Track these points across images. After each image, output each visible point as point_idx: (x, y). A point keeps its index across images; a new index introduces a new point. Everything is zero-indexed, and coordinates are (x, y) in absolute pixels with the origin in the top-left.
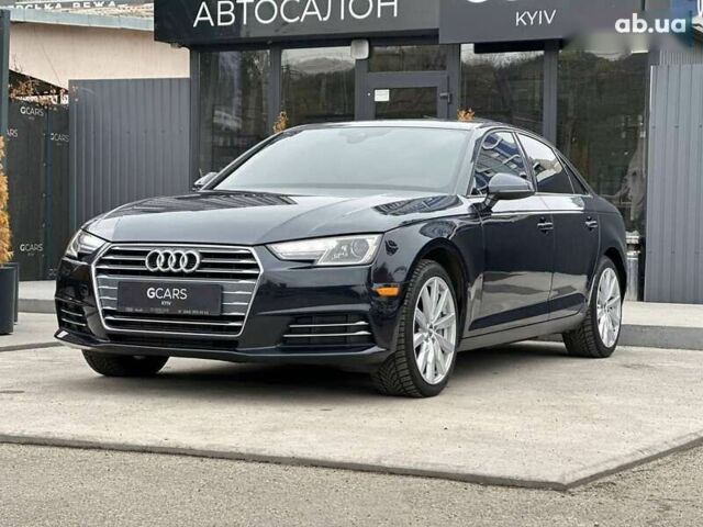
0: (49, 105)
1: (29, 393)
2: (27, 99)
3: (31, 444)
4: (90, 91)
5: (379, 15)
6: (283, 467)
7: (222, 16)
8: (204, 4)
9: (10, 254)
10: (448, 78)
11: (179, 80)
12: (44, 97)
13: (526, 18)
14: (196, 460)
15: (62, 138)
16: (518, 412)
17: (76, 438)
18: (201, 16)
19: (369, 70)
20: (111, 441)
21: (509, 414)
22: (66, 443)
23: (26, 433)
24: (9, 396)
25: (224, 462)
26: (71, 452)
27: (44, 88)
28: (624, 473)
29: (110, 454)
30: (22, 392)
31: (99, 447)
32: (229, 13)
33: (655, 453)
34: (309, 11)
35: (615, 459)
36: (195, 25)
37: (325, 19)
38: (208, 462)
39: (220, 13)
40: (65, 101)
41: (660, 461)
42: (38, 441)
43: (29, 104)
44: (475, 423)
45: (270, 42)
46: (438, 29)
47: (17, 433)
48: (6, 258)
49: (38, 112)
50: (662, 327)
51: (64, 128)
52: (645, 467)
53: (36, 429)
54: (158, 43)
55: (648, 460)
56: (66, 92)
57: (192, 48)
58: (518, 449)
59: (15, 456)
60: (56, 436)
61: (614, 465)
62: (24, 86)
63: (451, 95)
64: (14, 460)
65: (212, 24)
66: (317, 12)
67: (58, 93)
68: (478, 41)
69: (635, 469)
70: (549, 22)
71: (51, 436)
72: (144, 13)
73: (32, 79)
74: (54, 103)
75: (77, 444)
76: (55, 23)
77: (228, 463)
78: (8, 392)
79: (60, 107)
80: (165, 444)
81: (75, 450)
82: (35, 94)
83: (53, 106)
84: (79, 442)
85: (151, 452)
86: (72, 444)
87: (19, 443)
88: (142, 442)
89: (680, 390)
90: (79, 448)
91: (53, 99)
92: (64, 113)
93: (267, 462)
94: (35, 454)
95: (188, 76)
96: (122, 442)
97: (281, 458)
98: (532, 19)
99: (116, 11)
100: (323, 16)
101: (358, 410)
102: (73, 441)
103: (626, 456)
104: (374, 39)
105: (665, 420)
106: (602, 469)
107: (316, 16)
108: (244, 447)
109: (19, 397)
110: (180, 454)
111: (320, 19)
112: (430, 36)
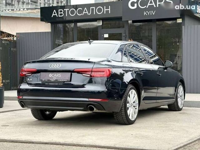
0: (10, 40)
1: (11, 126)
2: (4, 38)
3: (13, 142)
4: (22, 36)
5: (105, 13)
6: (87, 148)
7: (60, 14)
8: (55, 11)
9: (2, 84)
10: (125, 30)
11: (48, 32)
12: (9, 38)
13: (147, 13)
14: (61, 146)
15: (15, 49)
16: (152, 128)
17: (26, 140)
18: (54, 14)
19: (102, 28)
20: (36, 141)
21: (149, 129)
22: (23, 142)
23: (11, 139)
24: (5, 127)
25: (69, 146)
26: (25, 144)
27: (9, 35)
28: (185, 147)
29: (36, 144)
30: (8, 126)
31: (33, 143)
32: (62, 13)
33: (193, 141)
34: (85, 12)
35: (182, 143)
36: (52, 17)
37: (90, 14)
38: (65, 146)
39: (59, 13)
40: (15, 39)
41: (194, 143)
42: (15, 141)
43: (5, 40)
44: (140, 133)
45: (74, 21)
46: (122, 17)
47: (9, 139)
48: (1, 85)
49: (8, 42)
50: (189, 101)
51: (15, 47)
52: (190, 145)
53: (14, 138)
54: (41, 22)
55: (191, 143)
56: (16, 36)
57: (52, 23)
58: (154, 141)
59: (9, 146)
60: (20, 139)
61: (182, 145)
62: (3, 35)
63: (126, 36)
64: (9, 147)
65: (57, 16)
66: (87, 12)
67: (13, 37)
68: (133, 20)
69: (188, 146)
70: (154, 14)
71: (18, 140)
72: (36, 12)
73: (6, 33)
74: (12, 39)
75: (26, 142)
76: (11, 16)
77: (71, 147)
78: (4, 126)
79: (14, 40)
80: (52, 141)
81: (26, 144)
82: (7, 37)
83: (12, 40)
84: (27, 141)
85: (48, 144)
86: (25, 142)
87: (9, 142)
88: (45, 141)
89: (197, 120)
90: (27, 143)
91: (12, 38)
92: (15, 42)
93: (82, 146)
94: (14, 145)
95: (50, 31)
96: (39, 141)
97: (86, 145)
98: (149, 13)
99: (28, 12)
100: (89, 13)
101: (106, 129)
102: (25, 141)
103: (186, 142)
104: (103, 20)
105: (194, 130)
106: (179, 146)
107: (87, 13)
108: (75, 142)
109: (8, 127)
110: (56, 144)
111: (88, 14)
112: (120, 19)
